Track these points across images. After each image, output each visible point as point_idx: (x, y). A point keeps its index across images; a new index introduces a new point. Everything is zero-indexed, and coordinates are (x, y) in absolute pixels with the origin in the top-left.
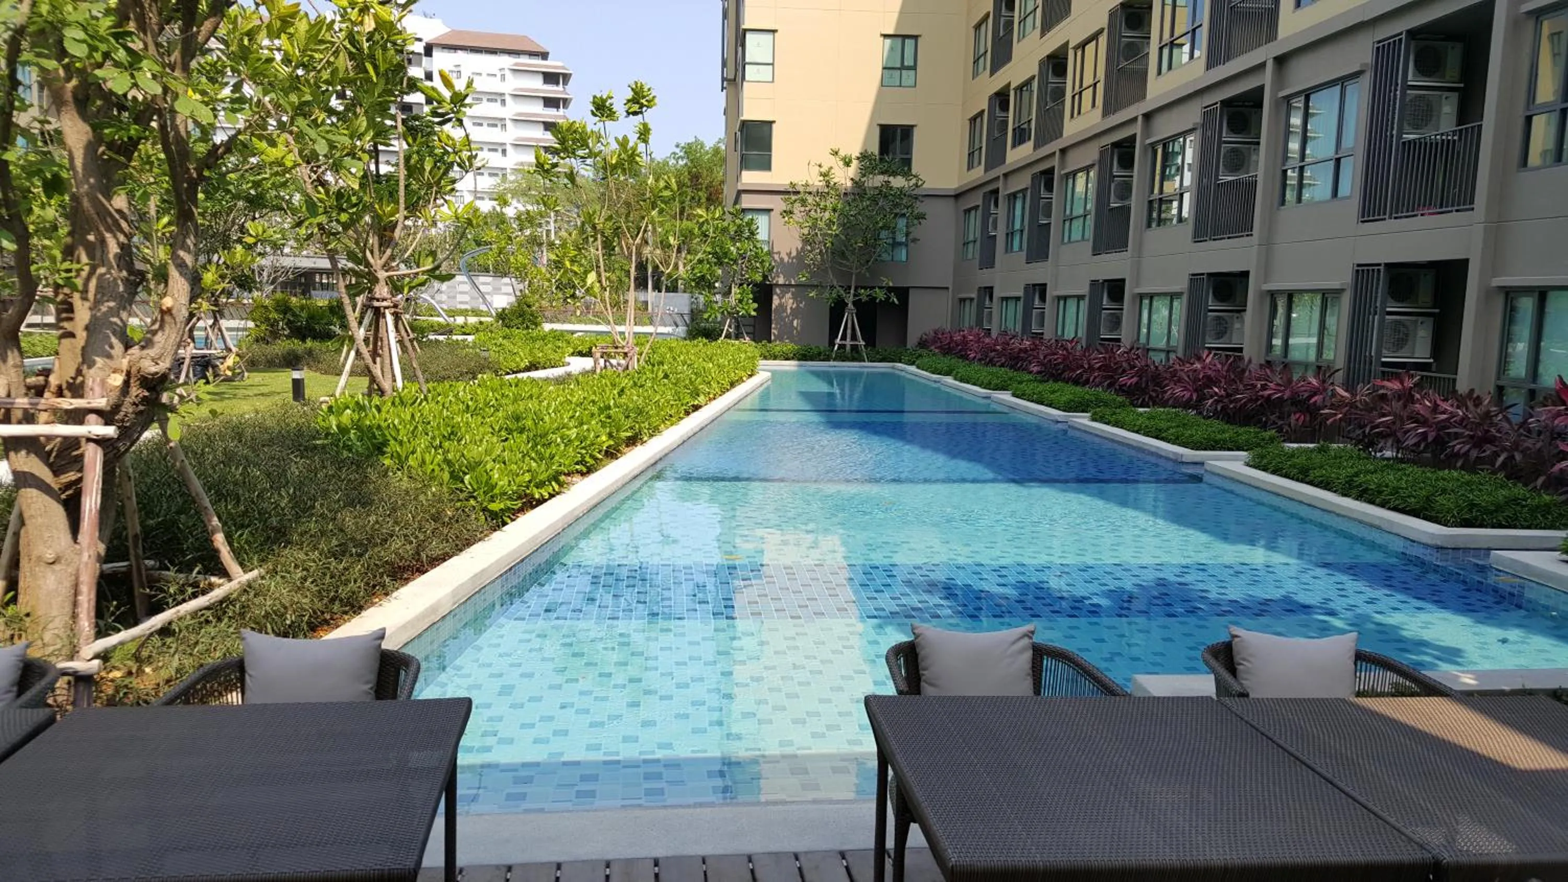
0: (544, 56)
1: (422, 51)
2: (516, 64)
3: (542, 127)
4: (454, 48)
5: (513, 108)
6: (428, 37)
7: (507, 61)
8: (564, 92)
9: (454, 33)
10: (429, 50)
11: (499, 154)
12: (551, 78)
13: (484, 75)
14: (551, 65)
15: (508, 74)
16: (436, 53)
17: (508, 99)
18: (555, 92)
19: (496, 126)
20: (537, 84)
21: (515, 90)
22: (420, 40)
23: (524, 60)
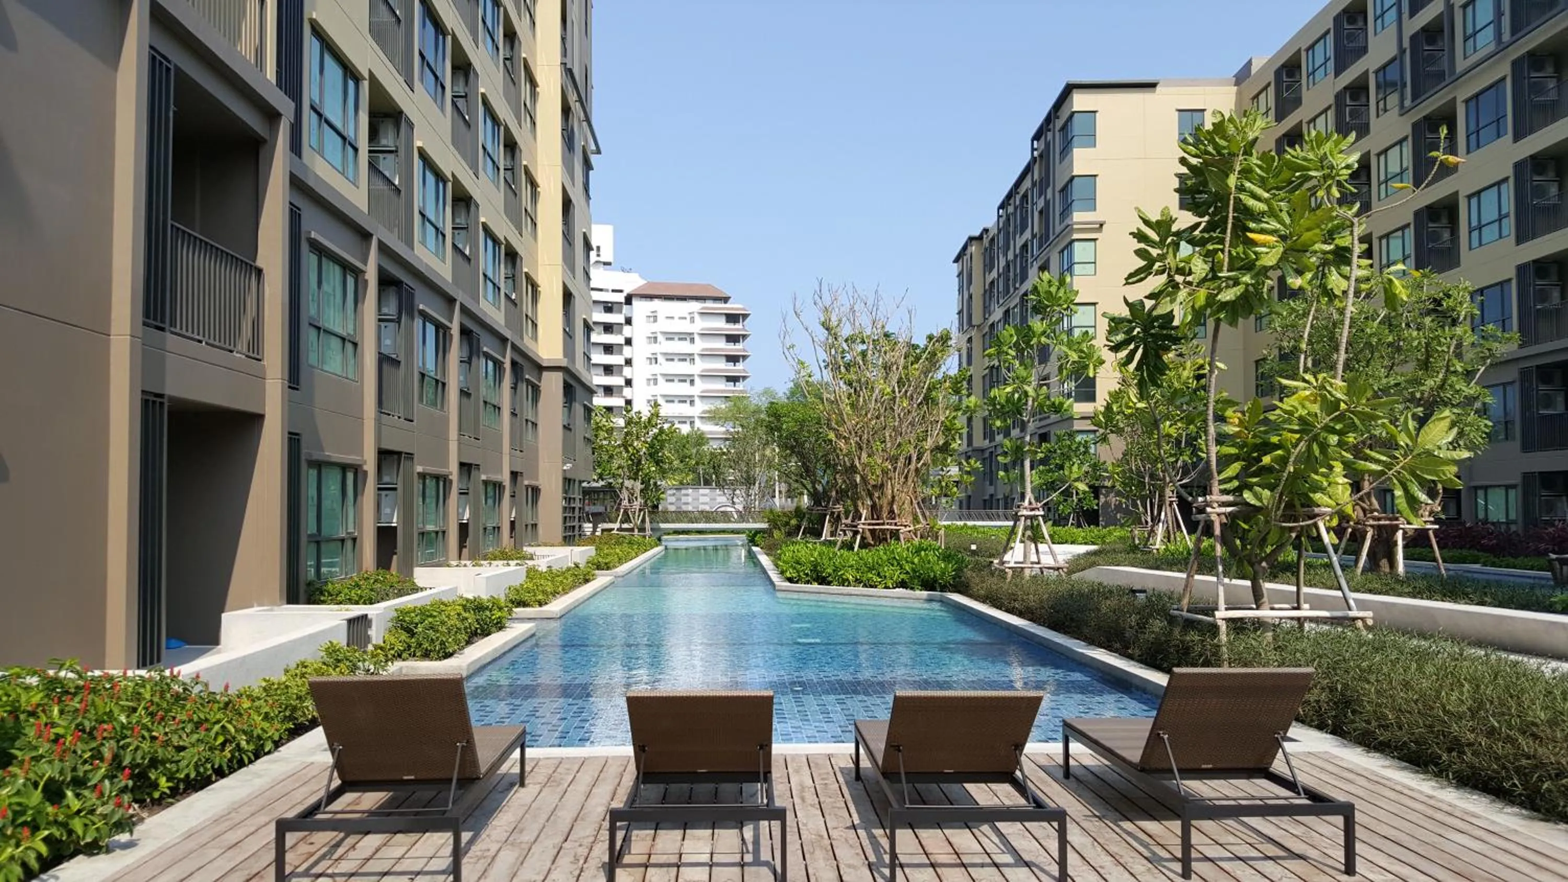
0: (726, 300)
1: (623, 300)
2: (703, 308)
3: (724, 359)
4: (651, 297)
5: (700, 345)
6: (628, 290)
7: (696, 306)
8: (744, 329)
9: (649, 284)
10: (629, 300)
11: (688, 384)
12: (732, 318)
13: (676, 318)
14: (733, 307)
15: (697, 317)
16: (635, 302)
17: (697, 338)
18: (738, 330)
19: (685, 360)
20: (721, 324)
21: (702, 330)
22: (621, 291)
23: (710, 304)
